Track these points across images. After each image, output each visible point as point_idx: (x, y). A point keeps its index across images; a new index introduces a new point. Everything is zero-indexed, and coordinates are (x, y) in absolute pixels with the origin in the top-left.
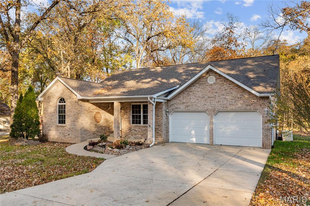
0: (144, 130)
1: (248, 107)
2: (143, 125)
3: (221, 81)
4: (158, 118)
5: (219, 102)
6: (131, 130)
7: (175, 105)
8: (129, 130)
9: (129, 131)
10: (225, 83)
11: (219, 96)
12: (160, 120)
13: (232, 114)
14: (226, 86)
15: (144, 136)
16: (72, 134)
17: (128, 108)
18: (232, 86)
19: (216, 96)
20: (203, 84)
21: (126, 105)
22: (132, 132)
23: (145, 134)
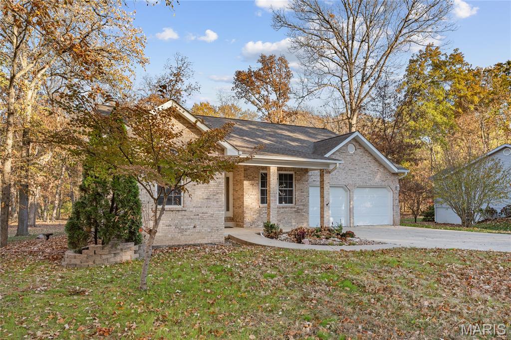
0: (282, 213)
1: (383, 183)
2: (280, 205)
3: (361, 152)
4: (303, 193)
5: (359, 175)
6: (261, 213)
7: (313, 177)
8: (257, 213)
9: (258, 215)
10: (364, 154)
11: (359, 170)
12: (305, 197)
13: (367, 190)
14: (366, 158)
15: (282, 221)
16: (202, 224)
17: (255, 179)
18: (370, 158)
19: (356, 168)
20: (343, 152)
21: (252, 172)
22: (262, 216)
23: (284, 218)
